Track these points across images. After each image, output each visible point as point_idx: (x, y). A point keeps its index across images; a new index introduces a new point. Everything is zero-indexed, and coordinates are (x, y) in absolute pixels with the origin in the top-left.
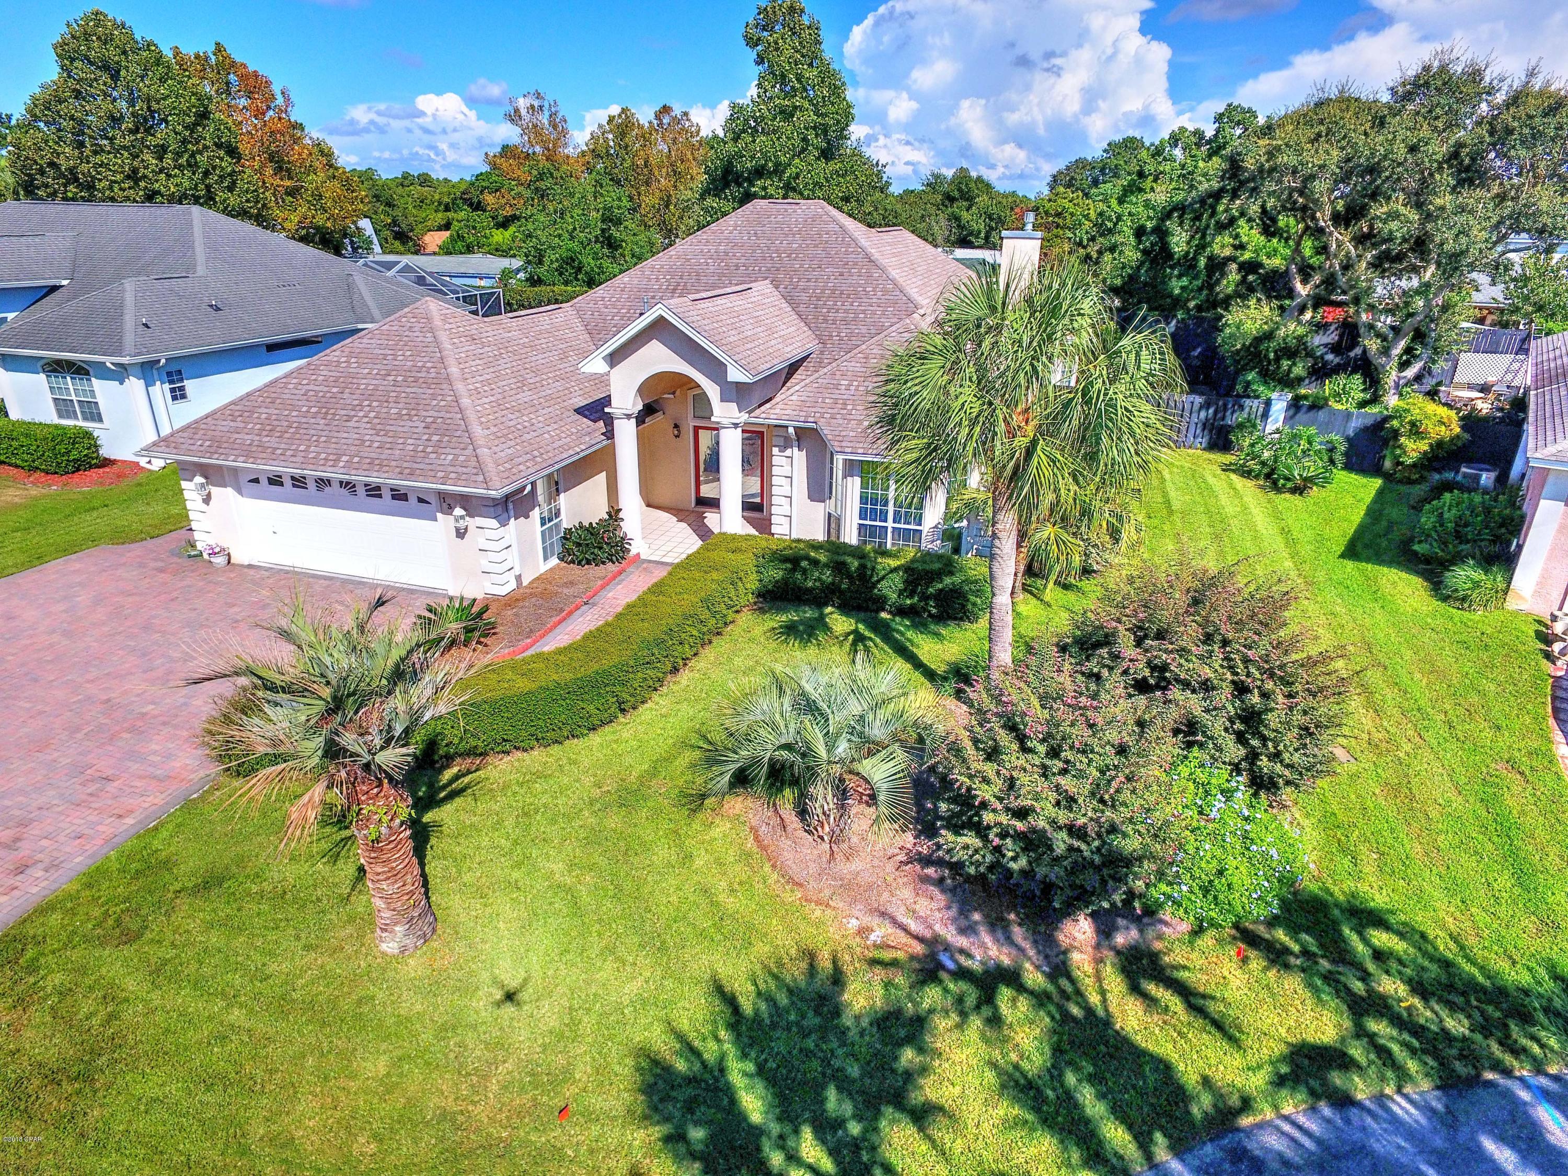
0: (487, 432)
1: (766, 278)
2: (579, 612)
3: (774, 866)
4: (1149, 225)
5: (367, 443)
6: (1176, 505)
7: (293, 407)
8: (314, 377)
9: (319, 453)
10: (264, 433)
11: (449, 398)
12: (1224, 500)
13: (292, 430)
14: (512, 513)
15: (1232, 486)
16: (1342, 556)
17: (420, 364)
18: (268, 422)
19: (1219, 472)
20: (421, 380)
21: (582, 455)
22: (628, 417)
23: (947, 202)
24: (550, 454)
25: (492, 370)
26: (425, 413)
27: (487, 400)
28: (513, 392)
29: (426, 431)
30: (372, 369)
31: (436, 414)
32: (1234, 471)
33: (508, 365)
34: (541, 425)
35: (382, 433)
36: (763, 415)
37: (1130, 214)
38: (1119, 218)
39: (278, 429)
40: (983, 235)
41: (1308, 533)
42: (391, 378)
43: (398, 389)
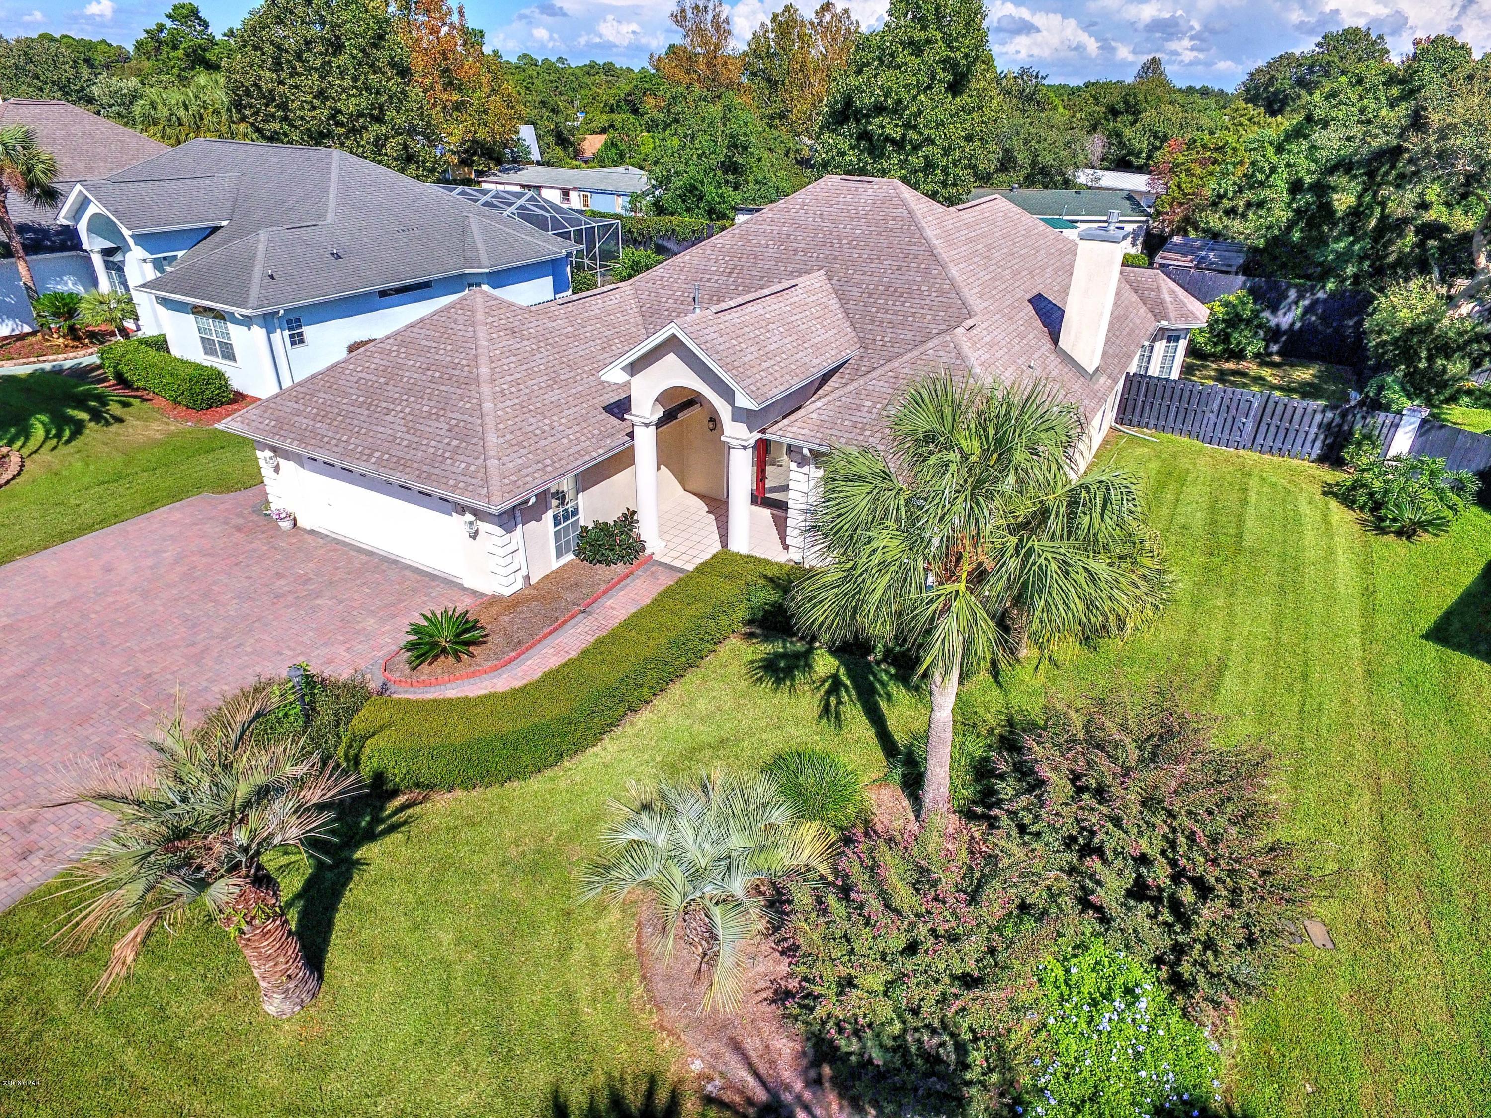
0: (502, 440)
1: (821, 268)
2: (573, 621)
3: (644, 977)
4: (1308, 180)
5: (398, 441)
6: (1249, 540)
7: (347, 395)
8: (367, 364)
9: (357, 446)
10: (319, 418)
11: (474, 401)
12: (1309, 538)
13: (340, 418)
14: (519, 520)
15: (1326, 519)
16: (1427, 636)
17: (457, 361)
18: (323, 407)
19: (1318, 496)
20: (455, 378)
21: (599, 460)
22: (647, 425)
23: (1110, 116)
24: (563, 462)
25: (525, 367)
26: (451, 415)
27: (509, 403)
28: (542, 391)
29: (449, 434)
30: (416, 362)
31: (460, 417)
32: (1335, 495)
33: (543, 361)
34: (562, 428)
35: (412, 431)
36: (780, 433)
37: (1288, 165)
38: (1273, 170)
39: (330, 416)
40: (1144, 155)
41: (1396, 598)
42: (430, 373)
43: (434, 385)
